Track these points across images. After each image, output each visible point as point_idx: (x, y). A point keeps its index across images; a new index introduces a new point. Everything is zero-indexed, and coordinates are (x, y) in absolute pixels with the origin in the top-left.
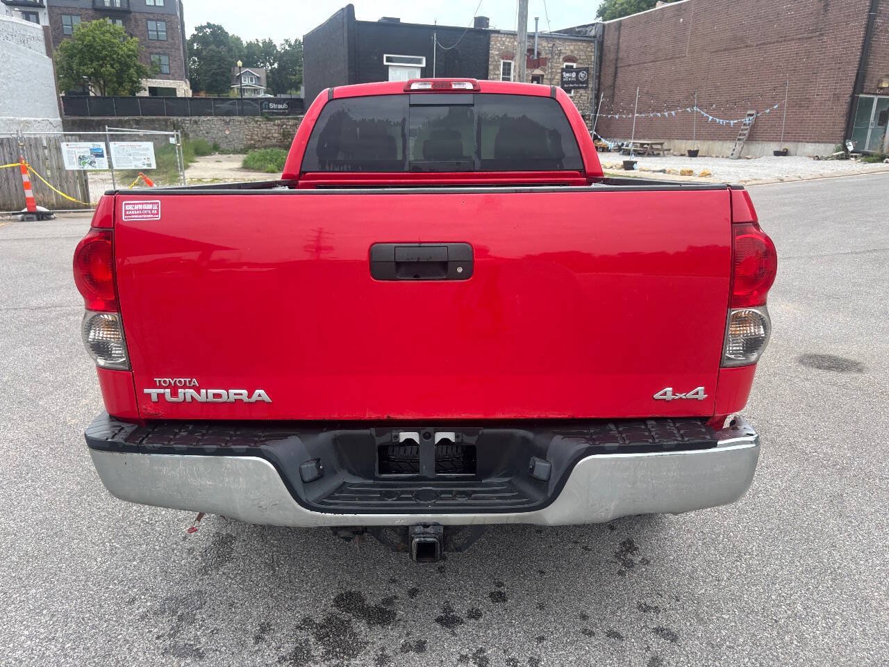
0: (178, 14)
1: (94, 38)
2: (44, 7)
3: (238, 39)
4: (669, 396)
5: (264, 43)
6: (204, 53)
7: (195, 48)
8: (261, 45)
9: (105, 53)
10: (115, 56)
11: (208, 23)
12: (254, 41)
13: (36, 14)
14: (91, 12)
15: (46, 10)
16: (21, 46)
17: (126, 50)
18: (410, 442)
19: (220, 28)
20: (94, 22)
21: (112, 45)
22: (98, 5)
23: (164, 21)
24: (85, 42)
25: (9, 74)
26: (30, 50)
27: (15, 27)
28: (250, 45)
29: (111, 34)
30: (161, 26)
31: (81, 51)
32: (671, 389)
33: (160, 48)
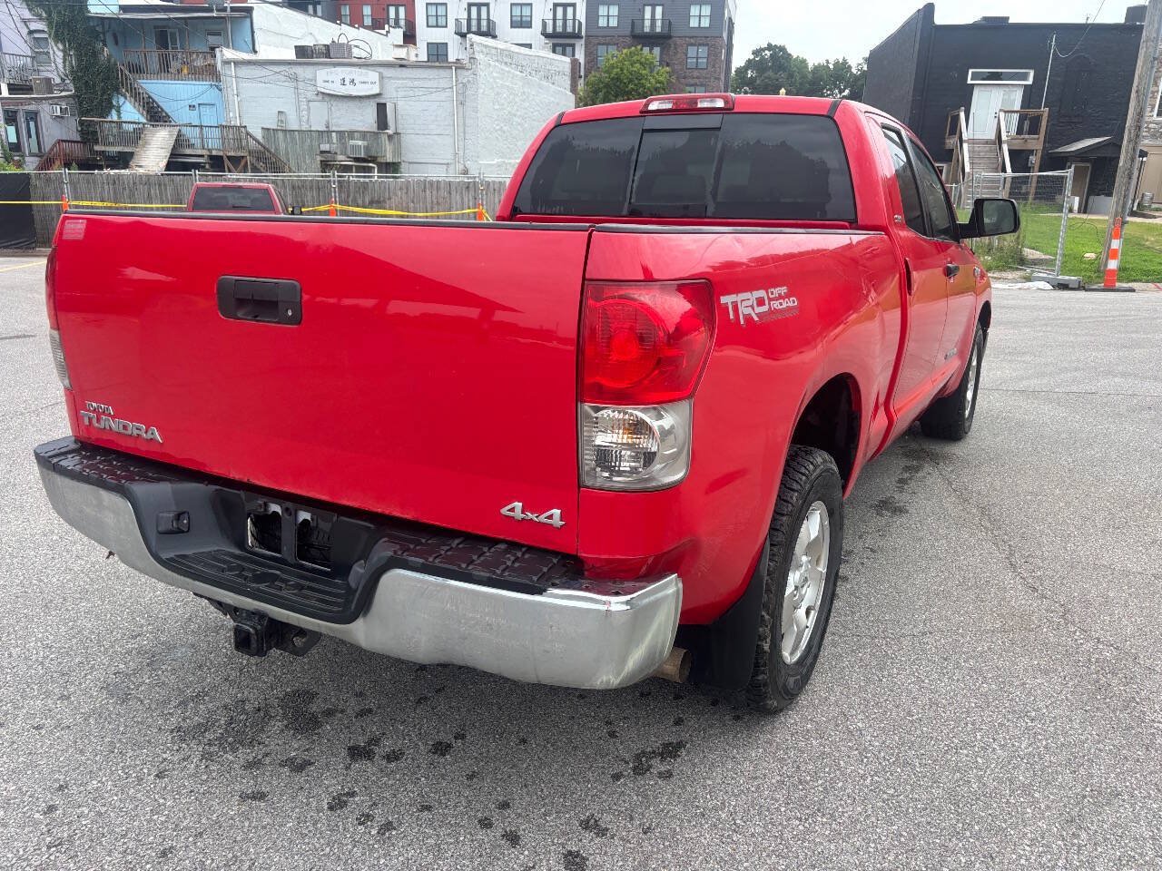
0: (725, 35)
1: (622, 70)
2: (582, 38)
3: (804, 61)
4: (518, 514)
5: (836, 64)
6: (758, 82)
7: (749, 76)
8: (831, 66)
9: (631, 86)
10: (641, 90)
11: (769, 45)
12: (823, 62)
13: (573, 46)
14: (628, 40)
15: (583, 41)
16: (544, 83)
17: (654, 83)
18: (275, 513)
19: (782, 49)
20: (625, 51)
21: (640, 77)
22: (638, 31)
23: (707, 45)
24: (612, 75)
25: (526, 113)
26: (553, 86)
27: (540, 62)
28: (817, 68)
29: (641, 63)
30: (703, 51)
31: (607, 86)
32: (521, 504)
33: (698, 78)
